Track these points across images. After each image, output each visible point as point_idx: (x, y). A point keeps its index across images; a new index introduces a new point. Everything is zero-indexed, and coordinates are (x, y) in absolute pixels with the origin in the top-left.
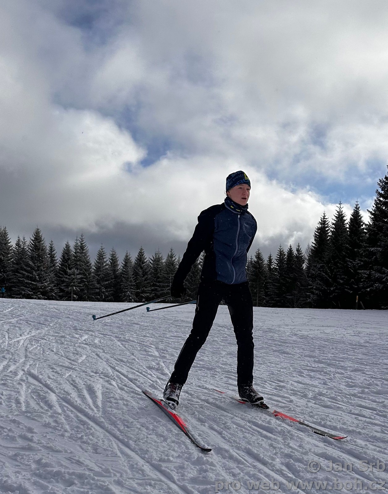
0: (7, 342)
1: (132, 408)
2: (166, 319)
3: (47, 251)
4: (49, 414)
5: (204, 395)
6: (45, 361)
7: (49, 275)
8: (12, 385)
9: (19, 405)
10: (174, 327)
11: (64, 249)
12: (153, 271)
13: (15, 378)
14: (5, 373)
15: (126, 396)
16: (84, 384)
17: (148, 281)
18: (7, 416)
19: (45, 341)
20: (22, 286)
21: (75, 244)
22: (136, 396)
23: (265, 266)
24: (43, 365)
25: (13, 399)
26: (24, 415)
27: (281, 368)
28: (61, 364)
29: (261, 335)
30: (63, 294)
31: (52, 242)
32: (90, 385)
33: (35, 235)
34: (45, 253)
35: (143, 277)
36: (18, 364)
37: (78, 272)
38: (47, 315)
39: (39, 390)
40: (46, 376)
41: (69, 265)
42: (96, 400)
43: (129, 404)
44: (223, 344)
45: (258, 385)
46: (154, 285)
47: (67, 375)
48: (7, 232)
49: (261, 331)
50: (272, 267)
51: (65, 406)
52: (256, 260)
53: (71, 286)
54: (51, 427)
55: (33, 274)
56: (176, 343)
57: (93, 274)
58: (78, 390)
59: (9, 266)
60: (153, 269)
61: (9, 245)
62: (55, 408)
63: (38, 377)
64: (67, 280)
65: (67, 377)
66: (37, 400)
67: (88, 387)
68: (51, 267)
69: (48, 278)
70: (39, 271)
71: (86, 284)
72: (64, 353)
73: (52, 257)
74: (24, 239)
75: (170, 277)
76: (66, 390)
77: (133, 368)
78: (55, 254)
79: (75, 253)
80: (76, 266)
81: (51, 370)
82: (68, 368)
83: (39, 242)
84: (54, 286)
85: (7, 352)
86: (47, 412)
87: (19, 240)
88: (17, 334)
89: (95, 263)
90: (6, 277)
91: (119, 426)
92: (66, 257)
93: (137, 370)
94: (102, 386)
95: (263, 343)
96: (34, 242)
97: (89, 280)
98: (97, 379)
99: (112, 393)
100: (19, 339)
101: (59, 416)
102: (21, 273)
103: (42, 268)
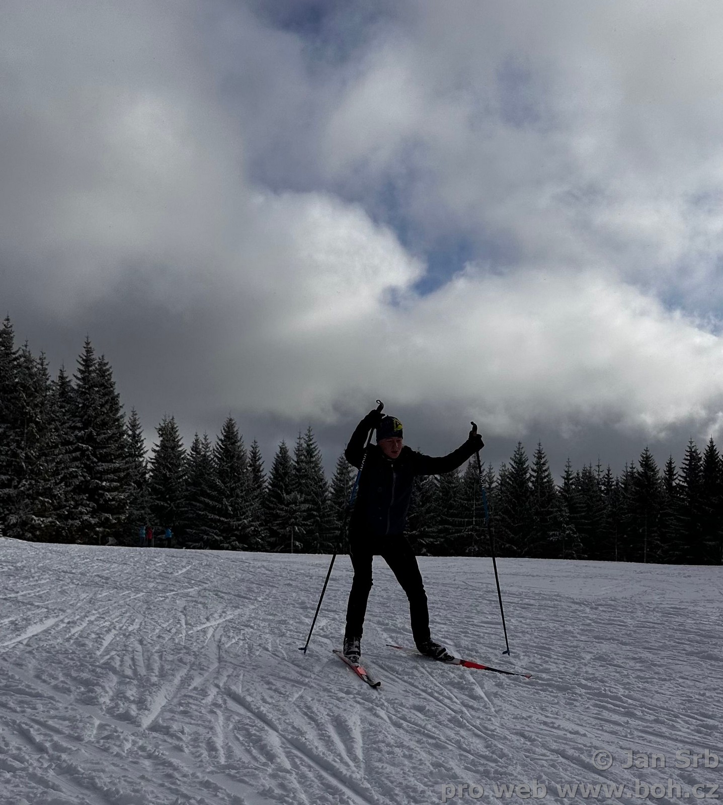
0: (184, 632)
1: (420, 764)
2: (470, 588)
3: (248, 460)
4: (270, 771)
5: (555, 742)
6: (256, 667)
7: (252, 505)
8: (199, 714)
9: (214, 753)
10: (486, 604)
11: (278, 457)
12: (441, 494)
13: (204, 701)
14: (184, 692)
15: (407, 740)
16: (328, 715)
17: (432, 514)
18: (193, 775)
19: (252, 630)
20: (202, 526)
21: (296, 445)
22: (425, 739)
23: (659, 481)
24: (252, 677)
25: (202, 742)
26: (224, 772)
27: (706, 690)
28: (283, 674)
29: (659, 622)
30: (276, 540)
31: (255, 442)
32: (339, 715)
33: (225, 432)
34: (243, 464)
35: (422, 506)
36: (206, 674)
37: (303, 499)
38: (252, 580)
39: (247, 724)
40: (259, 697)
41: (286, 486)
42: (352, 747)
43: (414, 755)
44: (583, 638)
45: (663, 723)
46: (443, 522)
47: (296, 696)
48: (175, 426)
49: (658, 612)
50: (674, 484)
51: (297, 757)
52: (641, 469)
53: (291, 525)
54: (273, 797)
55: (222, 504)
56: (493, 637)
57: (329, 502)
58: (318, 725)
59: (180, 489)
60: (440, 491)
61: (180, 449)
62: (279, 760)
63: (244, 698)
64: (283, 513)
65: (296, 701)
66: (246, 744)
67: (336, 721)
68: (254, 489)
69: (250, 509)
70: (233, 497)
71: (317, 520)
72: (287, 653)
73: (256, 470)
74: (206, 439)
75: (472, 506)
76: (295, 724)
77: (416, 684)
78: (261, 465)
79: (297, 462)
80: (298, 487)
81: (267, 687)
82: (297, 683)
83: (233, 444)
84: (261, 525)
85: (185, 651)
86: (266, 768)
87: (197, 440)
88: (201, 617)
89: (334, 481)
90: (174, 509)
91: (398, 799)
92: (281, 471)
93: (423, 688)
94: (361, 719)
95: (664, 637)
96: (225, 443)
97: (324, 514)
98: (350, 705)
99: (380, 732)
100: (204, 626)
101: (288, 775)
102: (200, 502)
103: (238, 491)
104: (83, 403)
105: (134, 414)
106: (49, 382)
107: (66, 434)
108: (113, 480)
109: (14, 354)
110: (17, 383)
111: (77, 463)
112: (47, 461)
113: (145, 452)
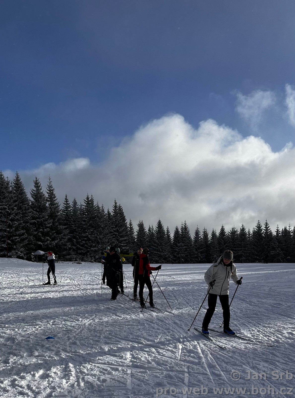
3: (166, 233)
11: (175, 231)
21: (181, 227)
31: (168, 227)
33: (158, 224)
34: (165, 235)
35: (224, 245)
37: (184, 245)
41: (178, 241)
48: (143, 224)
53: (180, 254)
55: (158, 248)
57: (193, 245)
60: (231, 239)
61: (145, 231)
64: (178, 250)
68: (168, 243)
69: (167, 249)
70: (161, 246)
71: (189, 252)
73: (169, 236)
74: (152, 227)
75: (242, 244)
78: (170, 235)
79: (182, 233)
80: (182, 241)
83: (161, 228)
84: (171, 254)
87: (150, 227)
89: (194, 239)
92: (176, 236)
96: (158, 228)
97: (191, 249)
102: (152, 248)
103: (163, 244)
104: (115, 220)
105: (131, 221)
106: (105, 214)
107: (111, 230)
108: (125, 243)
109: (94, 206)
110: (96, 215)
111: (114, 239)
112: (105, 239)
113: (134, 233)
